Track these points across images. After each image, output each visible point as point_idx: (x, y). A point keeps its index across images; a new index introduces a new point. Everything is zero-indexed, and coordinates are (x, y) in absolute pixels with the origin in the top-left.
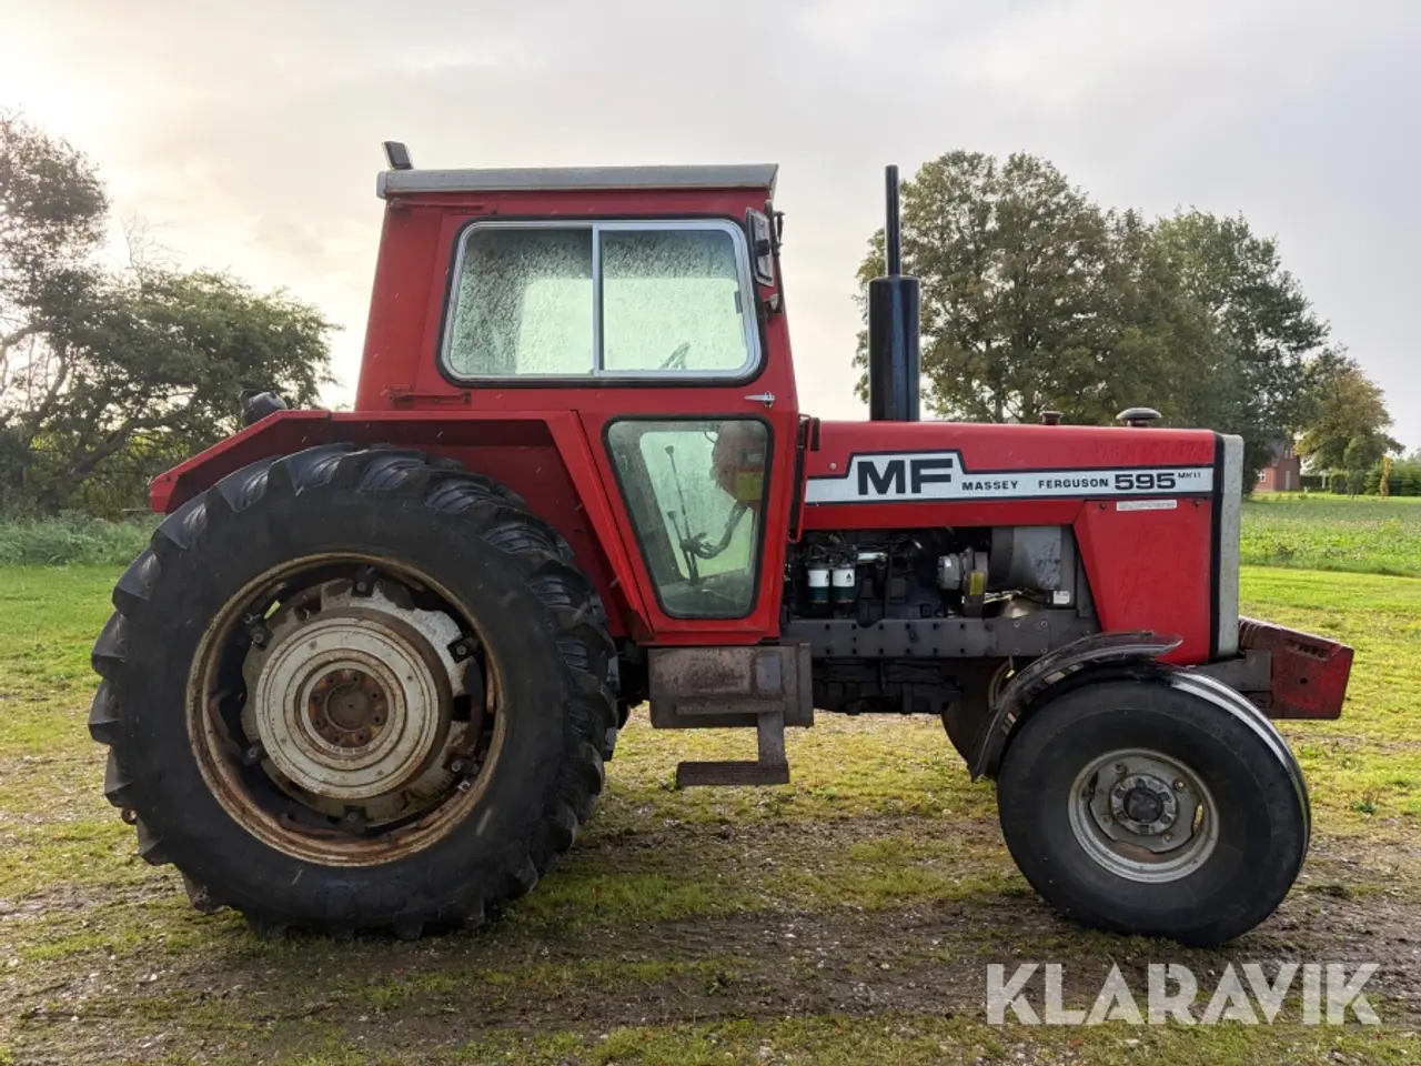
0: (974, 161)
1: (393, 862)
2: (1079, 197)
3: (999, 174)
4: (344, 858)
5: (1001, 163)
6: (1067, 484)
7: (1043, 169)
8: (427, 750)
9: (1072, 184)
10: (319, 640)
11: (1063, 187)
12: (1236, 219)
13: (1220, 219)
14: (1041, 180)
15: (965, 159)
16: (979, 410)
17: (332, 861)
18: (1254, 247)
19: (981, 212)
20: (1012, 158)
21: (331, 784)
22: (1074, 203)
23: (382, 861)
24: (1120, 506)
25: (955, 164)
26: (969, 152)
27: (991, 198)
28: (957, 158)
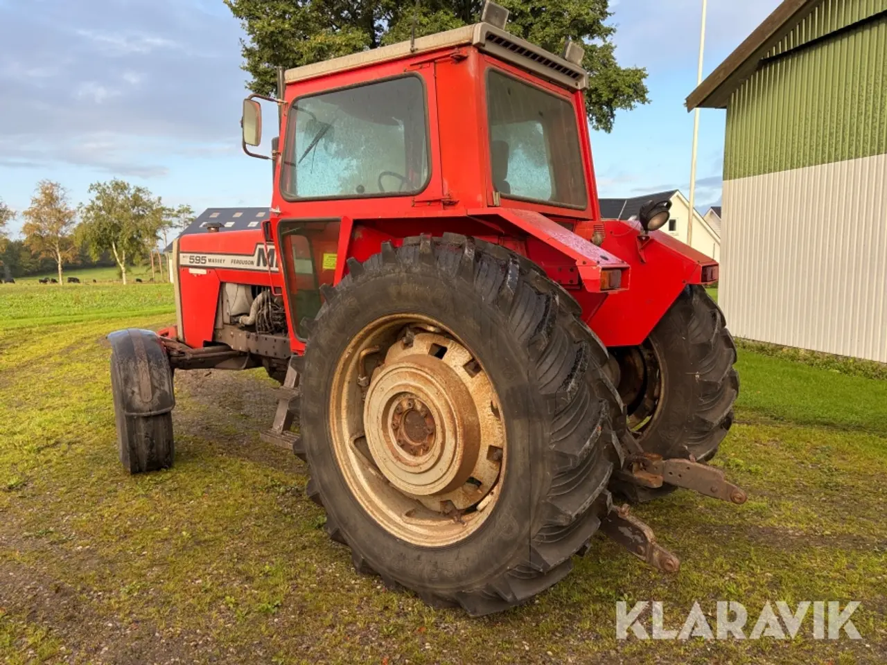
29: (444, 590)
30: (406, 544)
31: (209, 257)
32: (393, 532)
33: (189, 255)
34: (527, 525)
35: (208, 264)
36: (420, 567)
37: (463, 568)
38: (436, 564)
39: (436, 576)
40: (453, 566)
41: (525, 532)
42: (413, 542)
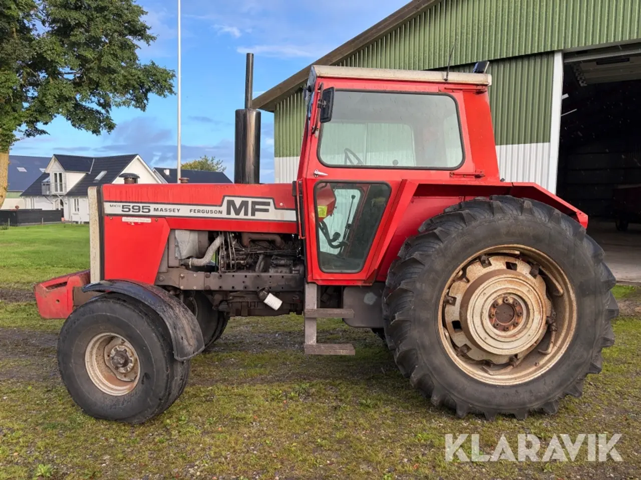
29: (536, 406)
30: (503, 387)
31: (152, 206)
32: (491, 383)
33: (121, 204)
34: (591, 352)
35: (152, 213)
36: (522, 396)
37: (550, 388)
38: (531, 392)
39: (533, 398)
40: (543, 389)
41: (589, 356)
42: (507, 384)
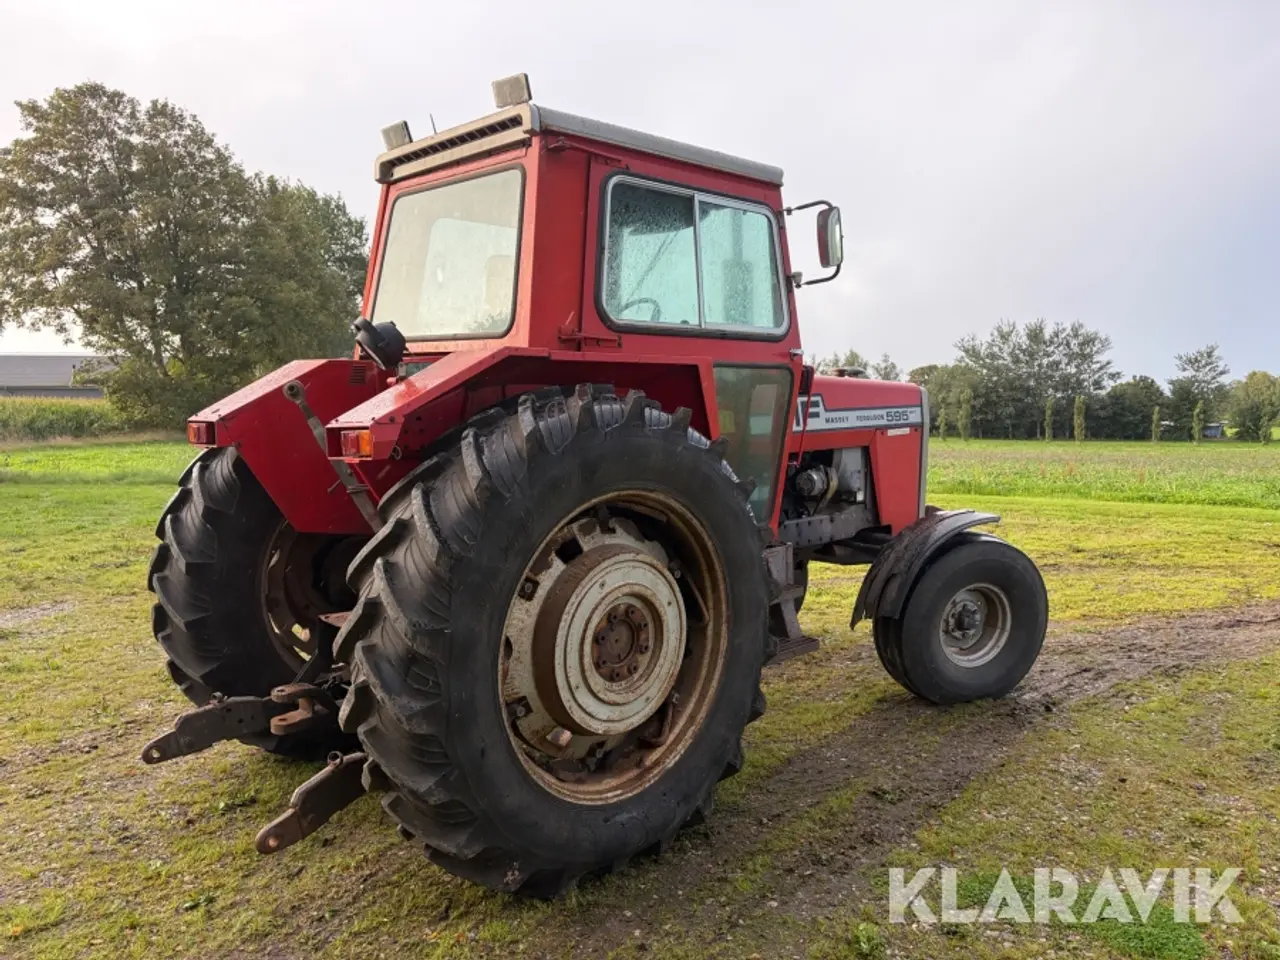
0: (116, 98)
1: (656, 782)
2: (227, 154)
3: (142, 117)
4: (619, 792)
5: (144, 106)
6: (868, 418)
7: (189, 121)
8: (678, 668)
9: (219, 142)
10: (607, 579)
11: (209, 143)
12: (336, 197)
13: (320, 195)
14: (188, 132)
15: (104, 93)
16: (137, 348)
17: (613, 797)
18: (350, 223)
19: (125, 151)
20: (155, 103)
21: (613, 721)
22: (222, 159)
23: (647, 785)
24: (891, 433)
25: (93, 96)
26: (110, 87)
27: (136, 139)
28: (95, 91)
